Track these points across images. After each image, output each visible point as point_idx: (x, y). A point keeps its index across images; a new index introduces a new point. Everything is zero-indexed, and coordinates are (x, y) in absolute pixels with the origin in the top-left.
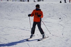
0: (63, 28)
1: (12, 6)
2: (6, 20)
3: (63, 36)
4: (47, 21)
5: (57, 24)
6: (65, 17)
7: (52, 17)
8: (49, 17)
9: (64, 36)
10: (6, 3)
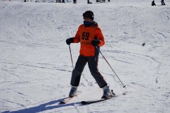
0: (158, 67)
1: (34, 14)
2: (21, 47)
3: (158, 85)
4: (119, 49)
5: (143, 57)
6: (163, 39)
7: (130, 40)
8: (124, 39)
9: (161, 86)
10: (22, 6)
